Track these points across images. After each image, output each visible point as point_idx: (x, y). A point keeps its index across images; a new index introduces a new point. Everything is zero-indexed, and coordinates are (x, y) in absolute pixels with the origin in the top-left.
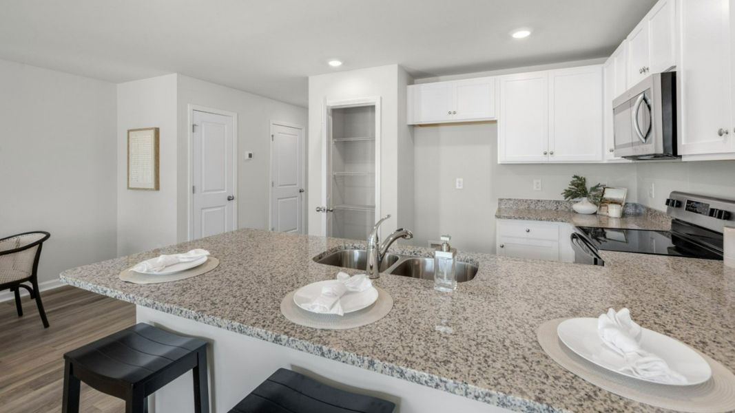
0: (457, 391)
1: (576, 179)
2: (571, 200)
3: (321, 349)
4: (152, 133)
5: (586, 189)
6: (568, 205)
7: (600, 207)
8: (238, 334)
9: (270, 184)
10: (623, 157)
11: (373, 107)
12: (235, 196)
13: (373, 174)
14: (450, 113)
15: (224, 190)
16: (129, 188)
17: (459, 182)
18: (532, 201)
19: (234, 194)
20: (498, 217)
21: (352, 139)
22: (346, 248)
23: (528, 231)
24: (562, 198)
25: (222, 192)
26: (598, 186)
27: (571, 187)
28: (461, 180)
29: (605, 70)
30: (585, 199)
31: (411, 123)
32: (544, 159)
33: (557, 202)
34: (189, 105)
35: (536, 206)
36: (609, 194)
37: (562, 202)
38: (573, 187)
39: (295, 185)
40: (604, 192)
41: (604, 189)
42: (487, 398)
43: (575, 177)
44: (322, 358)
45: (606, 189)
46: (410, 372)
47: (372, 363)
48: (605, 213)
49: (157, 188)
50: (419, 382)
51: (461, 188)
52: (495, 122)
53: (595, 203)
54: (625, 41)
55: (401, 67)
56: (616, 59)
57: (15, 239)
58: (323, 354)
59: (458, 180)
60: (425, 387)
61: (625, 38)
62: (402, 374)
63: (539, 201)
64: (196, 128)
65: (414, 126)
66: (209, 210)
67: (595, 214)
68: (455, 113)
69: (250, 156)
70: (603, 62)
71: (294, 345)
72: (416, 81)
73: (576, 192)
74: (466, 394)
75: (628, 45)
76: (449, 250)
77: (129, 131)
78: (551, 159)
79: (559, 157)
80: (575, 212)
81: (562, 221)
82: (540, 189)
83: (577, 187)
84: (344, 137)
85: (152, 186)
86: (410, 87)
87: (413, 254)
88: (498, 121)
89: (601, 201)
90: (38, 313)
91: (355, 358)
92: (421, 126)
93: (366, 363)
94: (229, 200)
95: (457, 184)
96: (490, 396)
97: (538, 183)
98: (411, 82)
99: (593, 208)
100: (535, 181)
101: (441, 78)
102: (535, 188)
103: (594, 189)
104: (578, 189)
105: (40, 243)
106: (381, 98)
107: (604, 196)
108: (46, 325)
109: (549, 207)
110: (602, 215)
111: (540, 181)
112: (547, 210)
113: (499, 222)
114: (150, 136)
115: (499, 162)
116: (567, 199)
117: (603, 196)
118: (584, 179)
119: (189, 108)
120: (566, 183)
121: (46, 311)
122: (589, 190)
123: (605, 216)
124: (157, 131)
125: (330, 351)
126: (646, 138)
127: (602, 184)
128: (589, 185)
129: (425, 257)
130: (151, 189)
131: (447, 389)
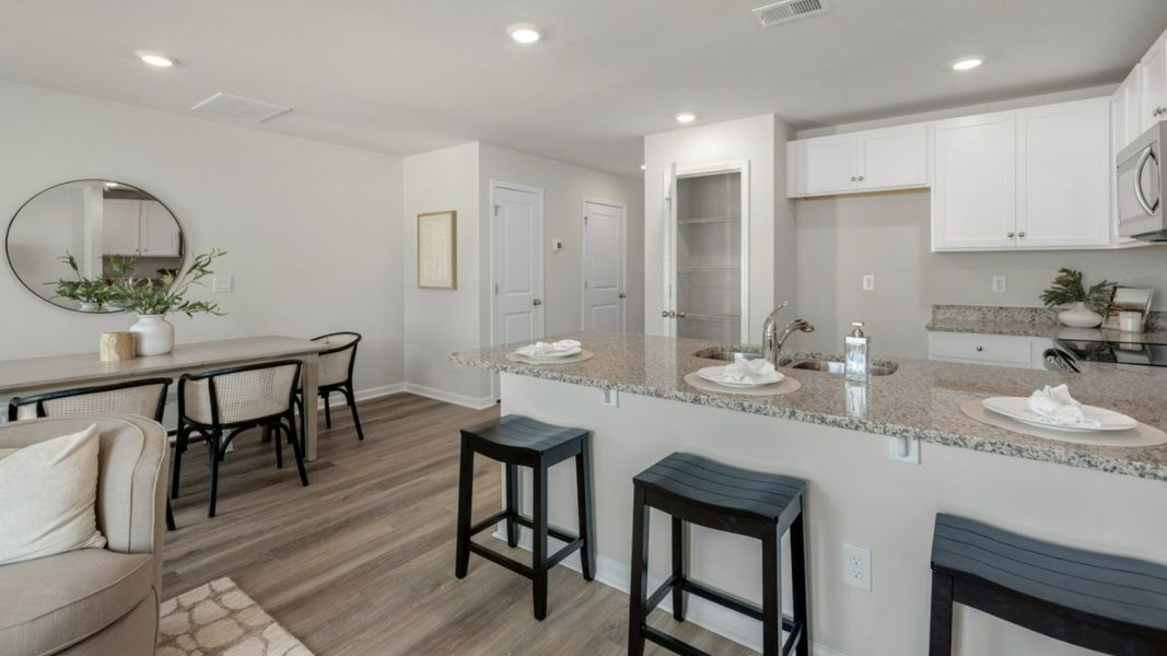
0: (876, 430)
1: (1065, 274)
2: (1056, 307)
3: (742, 404)
4: (449, 216)
5: (1082, 288)
6: (1052, 315)
7: (1108, 316)
8: (655, 399)
9: (583, 285)
10: (1133, 237)
11: (736, 176)
12: (542, 299)
13: (737, 270)
14: (854, 179)
15: (528, 291)
16: (419, 287)
17: (869, 281)
18: (989, 309)
19: (541, 297)
20: (931, 328)
21: (703, 221)
22: (723, 350)
23: (980, 350)
24: (1041, 304)
25: (527, 293)
26: (1103, 285)
27: (1056, 286)
28: (872, 277)
29: (1114, 105)
30: (1080, 305)
31: (791, 195)
32: (1010, 244)
33: (1035, 310)
34: (491, 181)
35: (996, 317)
36: (1122, 297)
37: (1041, 310)
38: (1060, 286)
39: (614, 287)
40: (1114, 293)
41: (1115, 288)
42: (905, 434)
43: (1064, 270)
44: (743, 413)
45: (1118, 290)
46: (830, 418)
47: (793, 414)
48: (1115, 326)
49: (455, 287)
50: (840, 426)
51: (871, 288)
52: (928, 190)
53: (1098, 312)
54: (1138, 66)
55: (777, 117)
56: (1127, 90)
57: (325, 340)
58: (744, 409)
59: (865, 277)
60: (845, 430)
61: (1139, 62)
62: (823, 421)
63: (1001, 308)
64: (499, 210)
65: (796, 199)
66: (513, 317)
67: (1098, 327)
68: (861, 179)
69: (559, 246)
70: (1111, 93)
71: (714, 403)
72: (799, 133)
73: (1063, 294)
74: (885, 432)
75: (1142, 71)
76: (862, 335)
77: (419, 216)
78: (1020, 244)
79: (1034, 241)
80: (1064, 325)
81: (1037, 335)
82: (1003, 290)
83: (1066, 286)
84: (691, 217)
85: (449, 284)
86: (792, 144)
87: (810, 357)
88: (932, 190)
89: (1110, 308)
90: (354, 424)
91: (776, 410)
92: (806, 199)
93: (788, 413)
94: (535, 304)
95: (865, 283)
96: (908, 431)
97: (999, 282)
98: (792, 137)
99: (1095, 319)
100: (995, 279)
101: (840, 127)
102: (995, 288)
103: (1098, 288)
104: (1069, 289)
105: (355, 344)
106: (749, 162)
107: (1115, 300)
108: (361, 437)
109: (1019, 318)
110: (1110, 329)
111: (1003, 278)
112: (1015, 322)
113: (931, 335)
114: (446, 220)
115: (933, 250)
116: (1050, 305)
117: (1112, 298)
118: (1080, 274)
119: (492, 183)
120: (1048, 280)
121: (361, 422)
122: (1087, 289)
123: (1116, 330)
124: (454, 214)
125: (751, 406)
126: (1153, 209)
127: (1109, 281)
128: (1088, 283)
129: (826, 360)
130: (448, 289)
131: (866, 429)
